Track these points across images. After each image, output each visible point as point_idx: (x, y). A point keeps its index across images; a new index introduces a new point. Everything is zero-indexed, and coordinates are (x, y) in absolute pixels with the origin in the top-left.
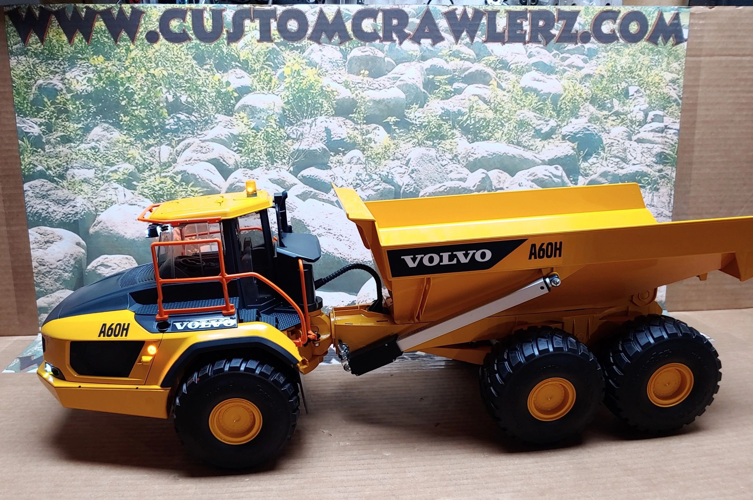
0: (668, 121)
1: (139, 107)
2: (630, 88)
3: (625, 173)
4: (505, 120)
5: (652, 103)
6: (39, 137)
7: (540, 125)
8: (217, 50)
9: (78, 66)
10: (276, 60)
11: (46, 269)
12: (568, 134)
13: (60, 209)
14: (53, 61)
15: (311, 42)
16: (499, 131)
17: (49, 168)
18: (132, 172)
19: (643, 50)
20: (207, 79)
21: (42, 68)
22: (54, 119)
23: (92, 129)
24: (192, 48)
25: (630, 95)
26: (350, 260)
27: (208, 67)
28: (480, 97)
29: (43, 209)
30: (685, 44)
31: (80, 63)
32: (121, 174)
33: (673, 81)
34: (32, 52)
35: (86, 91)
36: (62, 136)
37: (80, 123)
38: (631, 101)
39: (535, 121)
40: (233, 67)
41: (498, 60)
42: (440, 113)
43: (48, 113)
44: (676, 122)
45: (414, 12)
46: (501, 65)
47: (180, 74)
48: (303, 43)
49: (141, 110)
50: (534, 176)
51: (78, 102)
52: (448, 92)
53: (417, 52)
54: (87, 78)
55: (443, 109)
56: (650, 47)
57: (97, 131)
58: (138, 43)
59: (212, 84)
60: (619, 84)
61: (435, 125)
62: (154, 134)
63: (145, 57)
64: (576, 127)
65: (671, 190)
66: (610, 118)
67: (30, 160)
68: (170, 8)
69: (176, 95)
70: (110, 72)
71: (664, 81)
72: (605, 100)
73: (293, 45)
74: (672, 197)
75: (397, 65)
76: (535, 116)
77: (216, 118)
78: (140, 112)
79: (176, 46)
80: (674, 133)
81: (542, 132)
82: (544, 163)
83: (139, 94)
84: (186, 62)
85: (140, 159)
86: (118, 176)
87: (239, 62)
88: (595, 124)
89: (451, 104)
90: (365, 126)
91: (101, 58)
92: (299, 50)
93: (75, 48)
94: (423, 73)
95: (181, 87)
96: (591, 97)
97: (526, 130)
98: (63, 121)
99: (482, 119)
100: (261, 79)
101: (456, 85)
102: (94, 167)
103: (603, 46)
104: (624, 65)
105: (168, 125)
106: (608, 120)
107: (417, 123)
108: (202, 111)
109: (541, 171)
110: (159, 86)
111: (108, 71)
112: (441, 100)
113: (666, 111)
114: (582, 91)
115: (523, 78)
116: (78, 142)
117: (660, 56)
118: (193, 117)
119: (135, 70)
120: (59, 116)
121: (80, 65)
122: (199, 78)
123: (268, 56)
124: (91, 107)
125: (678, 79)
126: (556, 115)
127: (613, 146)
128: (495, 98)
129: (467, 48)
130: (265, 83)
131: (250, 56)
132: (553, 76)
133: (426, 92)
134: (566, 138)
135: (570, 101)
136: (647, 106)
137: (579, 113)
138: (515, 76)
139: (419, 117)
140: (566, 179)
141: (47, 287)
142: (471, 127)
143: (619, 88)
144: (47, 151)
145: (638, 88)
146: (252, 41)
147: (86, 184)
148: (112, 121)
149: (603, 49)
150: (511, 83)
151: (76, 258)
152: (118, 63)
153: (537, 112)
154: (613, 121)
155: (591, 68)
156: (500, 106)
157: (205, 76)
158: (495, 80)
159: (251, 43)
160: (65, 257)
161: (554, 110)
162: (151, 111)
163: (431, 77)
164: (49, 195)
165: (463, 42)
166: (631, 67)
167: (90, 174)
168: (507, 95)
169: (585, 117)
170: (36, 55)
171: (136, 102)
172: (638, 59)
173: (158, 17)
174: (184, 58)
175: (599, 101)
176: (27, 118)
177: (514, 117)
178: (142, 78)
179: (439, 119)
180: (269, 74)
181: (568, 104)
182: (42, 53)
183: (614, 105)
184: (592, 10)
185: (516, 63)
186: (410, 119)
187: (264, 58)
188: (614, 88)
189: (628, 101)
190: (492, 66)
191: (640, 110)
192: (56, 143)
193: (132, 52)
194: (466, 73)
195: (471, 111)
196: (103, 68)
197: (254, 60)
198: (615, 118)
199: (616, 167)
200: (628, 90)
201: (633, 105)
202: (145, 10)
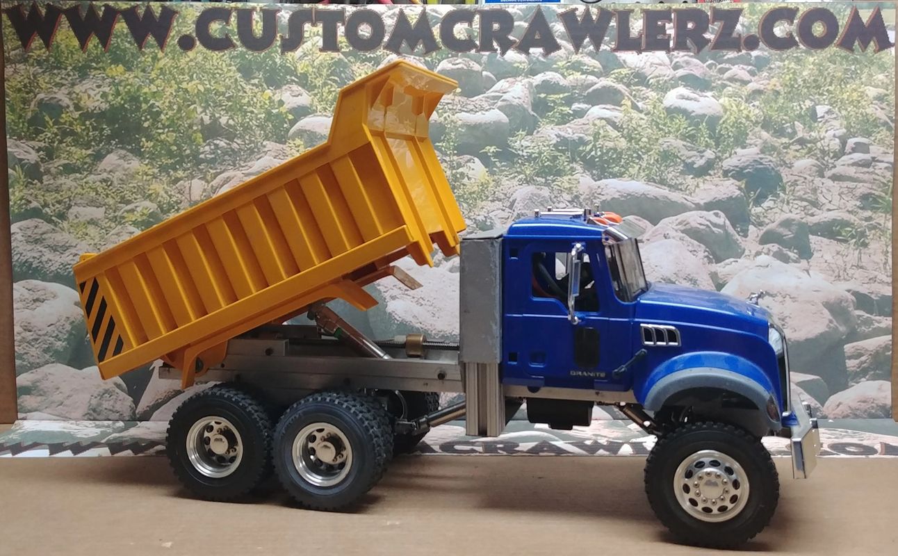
0: (875, 150)
1: (166, 130)
2: (818, 107)
3: (817, 221)
4: (643, 150)
5: (852, 127)
6: (36, 165)
7: (691, 157)
8: (268, 60)
9: (91, 77)
10: (342, 75)
11: (32, 335)
12: (732, 168)
13: (57, 258)
14: (59, 71)
15: (388, 52)
16: (635, 165)
17: (46, 205)
18: (153, 212)
19: (834, 58)
20: (255, 96)
21: (44, 79)
22: (57, 142)
23: (105, 156)
24: (236, 57)
25: (818, 116)
26: (434, 332)
27: (256, 81)
28: (609, 121)
29: (34, 258)
30: (893, 50)
31: (93, 74)
32: (138, 215)
33: (880, 98)
34: (34, 59)
35: (99, 108)
36: (65, 164)
37: (90, 148)
38: (820, 125)
39: (685, 152)
40: (288, 83)
41: (632, 73)
42: (554, 142)
43: (49, 135)
44: (888, 153)
45: (521, 14)
46: (637, 80)
47: (220, 90)
48: (378, 53)
49: (169, 134)
50: (685, 225)
51: (87, 123)
52: (565, 114)
53: (525, 64)
54: (101, 93)
55: (558, 137)
56: (843, 54)
57: (111, 159)
58: (168, 50)
59: (260, 103)
60: (801, 103)
61: (548, 157)
62: (184, 165)
63: (176, 68)
64: (744, 159)
65: (887, 246)
66: (791, 147)
67: (22, 194)
68: (210, 7)
69: (214, 115)
70: (131, 85)
71: (865, 99)
72: (784, 124)
73: (364, 55)
74: (890, 255)
75: (498, 81)
76: (684, 145)
77: (265, 147)
78: (167, 136)
79: (216, 55)
80: (886, 168)
81: (695, 166)
82: (698, 207)
83: (167, 114)
84: (229, 75)
85: (165, 195)
86: (136, 216)
87: (296, 76)
88: (771, 155)
89: (570, 131)
90: (455, 158)
91: (121, 68)
92: (373, 62)
93: (88, 56)
94: (532, 91)
95: (221, 106)
96: (763, 120)
97: (672, 164)
98: (67, 146)
99: (611, 149)
100: (324, 97)
101: (576, 106)
102: (104, 205)
103: (776, 54)
104: (807, 78)
105: (202, 153)
106: (789, 151)
107: (525, 154)
108: (247, 137)
109: (695, 218)
110: (192, 104)
111: (128, 85)
112: (556, 125)
113: (873, 138)
114: (750, 112)
115: (666, 96)
116: (86, 173)
117: (858, 66)
118: (235, 145)
119: (163, 84)
120: (63, 139)
121: (94, 76)
122: (245, 94)
123: (332, 69)
124: (104, 129)
125: (887, 95)
126: (714, 144)
127: (797, 185)
128: (629, 123)
129: (590, 59)
130: (329, 103)
131: (310, 69)
132: (709, 94)
133: (536, 115)
134: (729, 175)
135: (733, 125)
136: (845, 130)
137: (747, 141)
138: (655, 94)
139: (526, 147)
140: (731, 229)
141: (31, 360)
142: (597, 159)
143: (801, 108)
144: (45, 183)
145: (829, 107)
146: (314, 50)
147: (93, 226)
148: (130, 147)
149: (777, 57)
150: (651, 102)
151: (73, 322)
152: (142, 74)
153: (688, 140)
154: (797, 151)
155: (762, 82)
156: (636, 132)
157: (252, 93)
158: (629, 99)
159: (311, 52)
160: (59, 321)
161: (710, 137)
162: (181, 135)
163: (543, 95)
164: (44, 239)
165: (586, 50)
166: (818, 81)
167: (98, 213)
168: (646, 118)
169: (756, 146)
170: (39, 63)
171: (162, 124)
172: (826, 70)
173: (195, 19)
174: (226, 70)
175: (775, 124)
176: (22, 141)
177: (655, 147)
178: (172, 93)
179: (553, 149)
180: (334, 91)
181: (731, 129)
182: (47, 60)
183: (797, 129)
184: (760, 8)
185: (657, 77)
186: (515, 149)
187: (327, 71)
188: (795, 108)
189: (816, 124)
190: (625, 80)
191: (834, 136)
192: (57, 174)
193: (160, 62)
194: (590, 90)
195: (596, 139)
196: (121, 81)
197: (315, 74)
198: (798, 147)
199: (803, 213)
200: (815, 111)
201: (824, 129)
202: (179, 10)
